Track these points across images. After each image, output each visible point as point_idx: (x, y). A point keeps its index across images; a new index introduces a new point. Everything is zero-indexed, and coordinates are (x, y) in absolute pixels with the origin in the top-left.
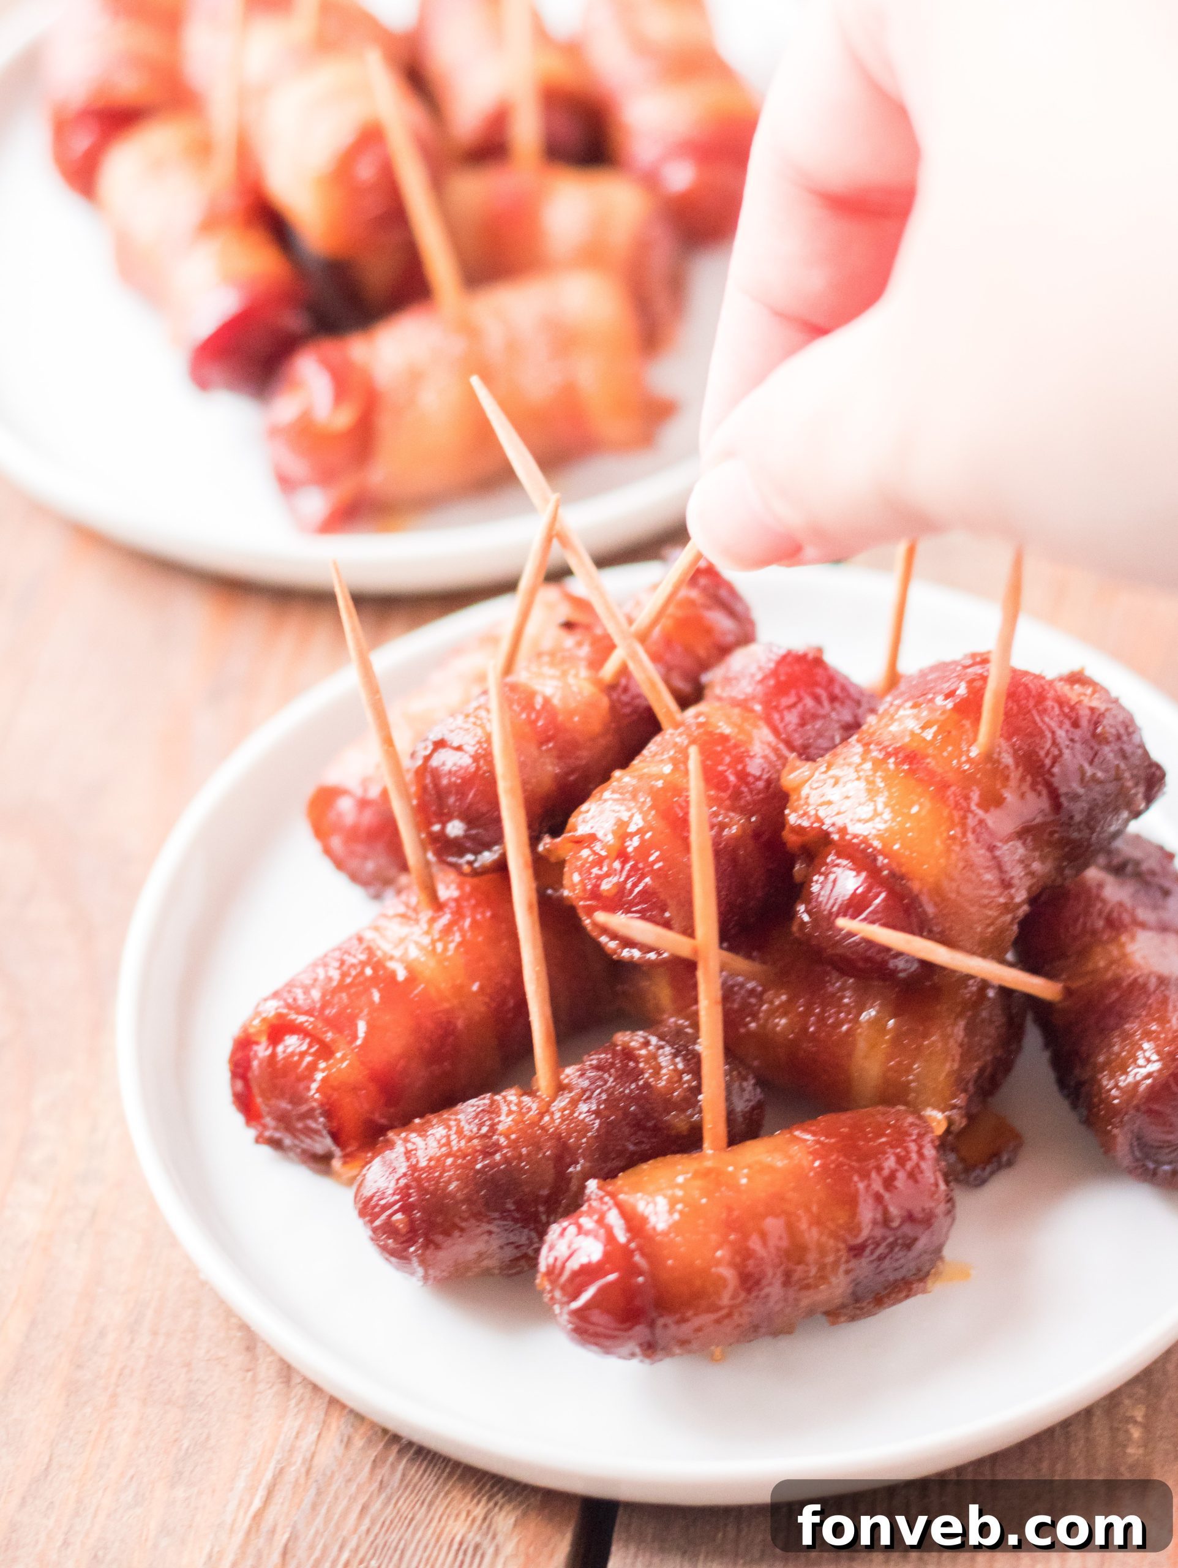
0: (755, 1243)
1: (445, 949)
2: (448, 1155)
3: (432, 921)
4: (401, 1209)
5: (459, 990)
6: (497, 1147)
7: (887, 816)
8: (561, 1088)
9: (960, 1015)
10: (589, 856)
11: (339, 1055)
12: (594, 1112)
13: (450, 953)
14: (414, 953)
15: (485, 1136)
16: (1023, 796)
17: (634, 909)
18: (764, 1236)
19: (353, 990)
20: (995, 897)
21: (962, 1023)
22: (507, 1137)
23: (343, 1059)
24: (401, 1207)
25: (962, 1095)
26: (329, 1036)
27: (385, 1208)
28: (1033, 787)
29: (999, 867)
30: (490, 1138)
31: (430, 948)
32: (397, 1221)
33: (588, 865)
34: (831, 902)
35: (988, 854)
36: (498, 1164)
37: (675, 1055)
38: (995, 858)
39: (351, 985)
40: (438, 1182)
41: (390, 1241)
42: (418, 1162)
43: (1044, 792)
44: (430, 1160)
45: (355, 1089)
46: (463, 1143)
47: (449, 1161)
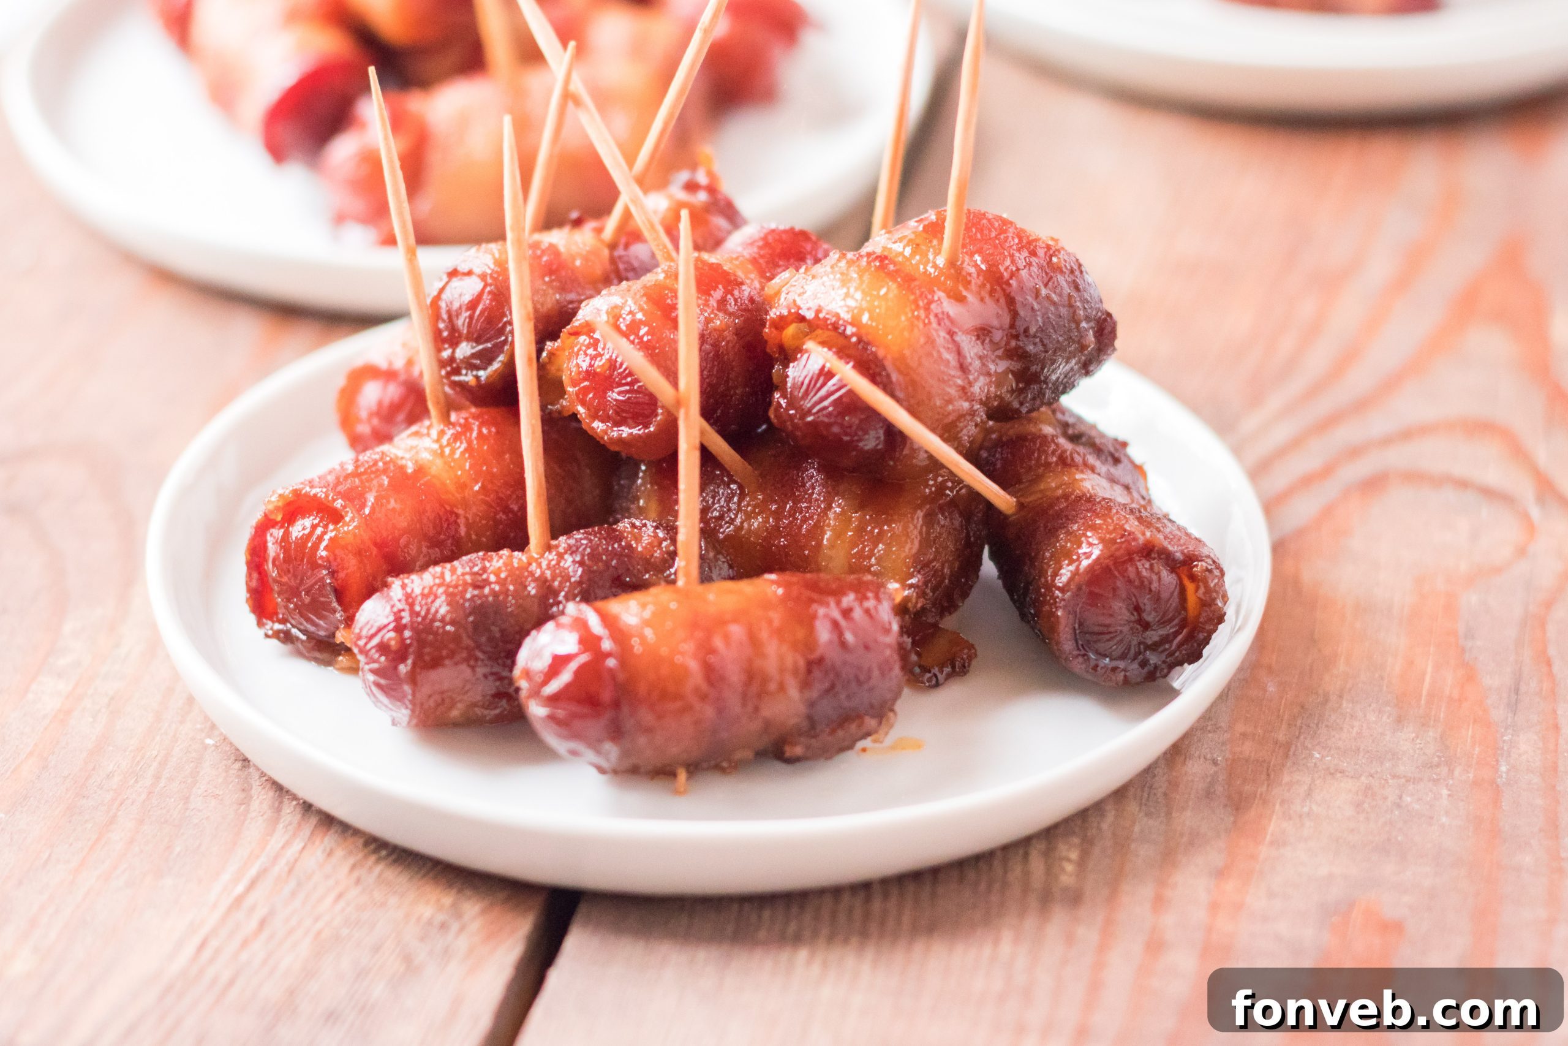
0: (718, 642)
1: (453, 452)
2: (439, 586)
3: (442, 433)
4: (396, 629)
5: (462, 486)
6: (487, 582)
7: (858, 295)
8: (549, 548)
9: (920, 507)
10: (585, 340)
11: (347, 519)
12: (577, 562)
13: (457, 455)
14: (426, 456)
15: (477, 573)
16: (982, 300)
17: (624, 381)
18: (727, 638)
19: (364, 477)
20: (954, 376)
21: (920, 514)
22: (497, 575)
23: (352, 520)
24: (395, 627)
25: (920, 576)
26: (339, 503)
27: (379, 630)
28: (992, 293)
29: (959, 353)
30: (481, 575)
31: (439, 451)
32: (390, 639)
33: (584, 348)
34: (805, 373)
35: (948, 337)
36: (487, 597)
37: (657, 528)
38: (954, 341)
39: (365, 473)
40: (428, 610)
41: (383, 659)
42: (413, 590)
43: (1002, 301)
44: (424, 589)
45: (359, 553)
46: (455, 577)
47: (441, 590)
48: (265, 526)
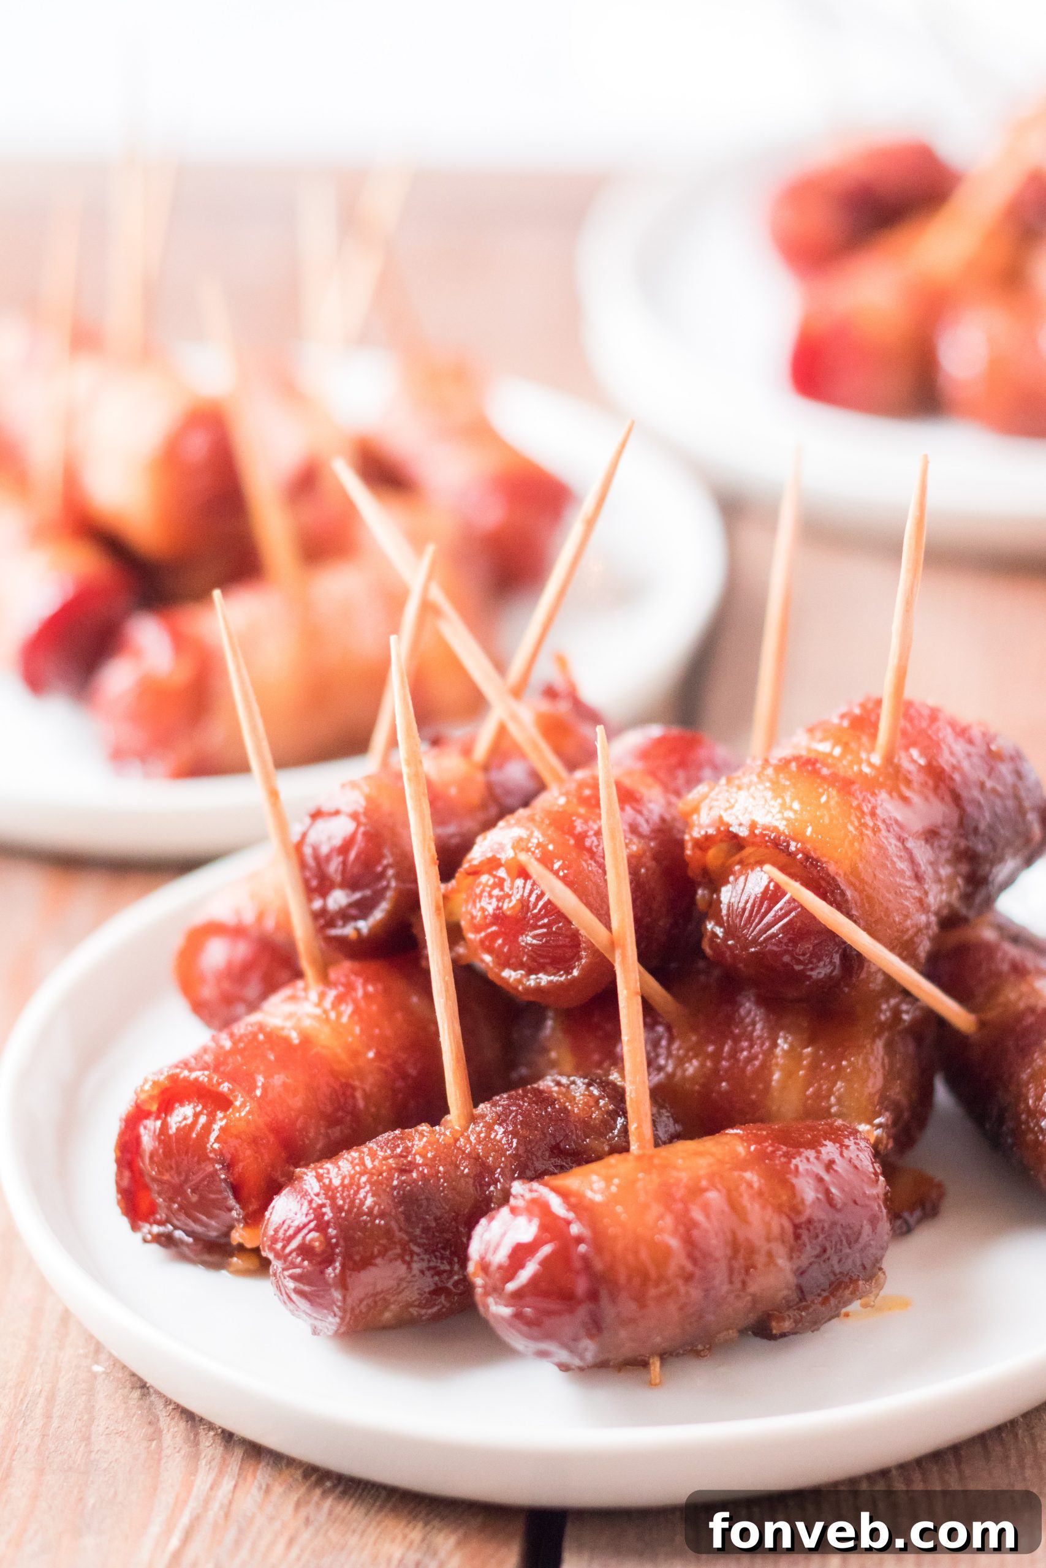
0: (697, 1215)
1: (339, 1015)
2: (362, 1174)
3: (322, 996)
4: (316, 1229)
5: (355, 1054)
6: (412, 1166)
7: (796, 806)
8: (473, 1119)
9: (878, 1035)
10: (489, 880)
11: (238, 1103)
12: (511, 1132)
13: (345, 1019)
14: (307, 1023)
15: (400, 1156)
16: (927, 799)
17: (540, 923)
18: (706, 1208)
19: (247, 1053)
20: (910, 888)
21: (880, 1044)
22: (424, 1156)
23: (243, 1105)
24: (316, 1226)
25: (887, 1114)
26: (225, 1087)
27: (299, 1230)
28: (936, 789)
29: (912, 860)
30: (406, 1157)
31: (324, 1016)
32: (312, 1240)
33: (488, 889)
34: (744, 898)
35: (899, 844)
36: (415, 1181)
37: (589, 1085)
38: (906, 849)
39: (244, 1049)
40: (353, 1202)
41: (306, 1263)
42: (331, 1181)
43: (948, 798)
44: (343, 1178)
45: (254, 1141)
46: (376, 1163)
47: (364, 1179)
48: (135, 1118)
